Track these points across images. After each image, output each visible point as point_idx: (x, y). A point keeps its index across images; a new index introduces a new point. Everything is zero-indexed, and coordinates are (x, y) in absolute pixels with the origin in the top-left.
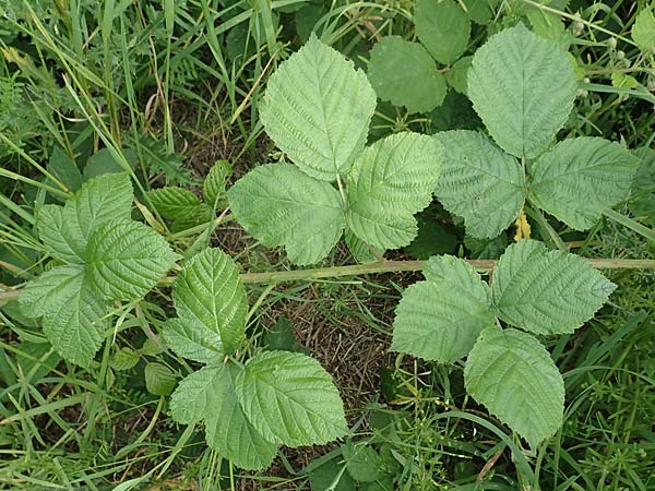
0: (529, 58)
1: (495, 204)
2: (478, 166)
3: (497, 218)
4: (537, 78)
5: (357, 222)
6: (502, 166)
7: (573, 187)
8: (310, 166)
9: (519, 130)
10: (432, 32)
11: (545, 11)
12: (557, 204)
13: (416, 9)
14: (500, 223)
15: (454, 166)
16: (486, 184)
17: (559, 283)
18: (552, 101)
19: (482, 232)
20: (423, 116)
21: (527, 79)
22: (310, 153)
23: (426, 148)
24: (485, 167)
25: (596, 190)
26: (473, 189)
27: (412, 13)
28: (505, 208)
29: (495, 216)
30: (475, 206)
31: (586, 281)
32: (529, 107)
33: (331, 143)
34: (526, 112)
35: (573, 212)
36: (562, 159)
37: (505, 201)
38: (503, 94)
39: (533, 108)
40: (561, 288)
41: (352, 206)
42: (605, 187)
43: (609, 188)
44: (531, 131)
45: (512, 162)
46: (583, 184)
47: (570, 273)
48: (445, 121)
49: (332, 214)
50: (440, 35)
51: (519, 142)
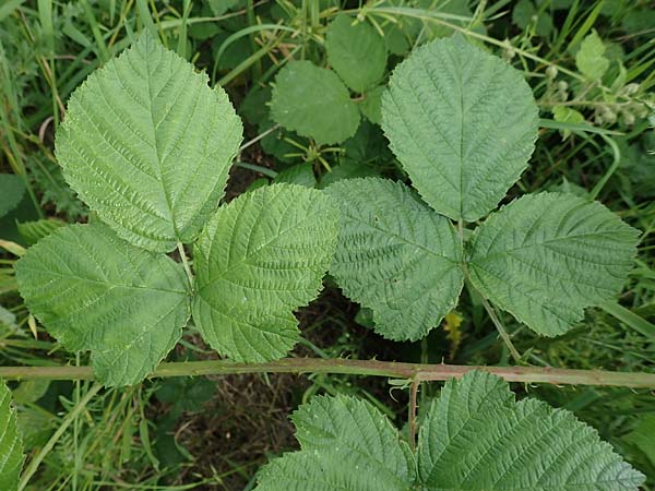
0: (469, 80)
1: (419, 288)
2: (395, 230)
3: (422, 310)
4: (482, 107)
5: (207, 317)
6: (431, 232)
7: (537, 268)
8: (135, 230)
9: (456, 179)
10: (346, 58)
11: (472, 37)
12: (514, 293)
13: (330, 34)
14: (427, 317)
15: (360, 231)
16: (406, 258)
17: (538, 461)
18: (504, 140)
19: (399, 330)
20: (337, 146)
21: (467, 108)
22: (134, 210)
23: (315, 209)
24: (406, 234)
25: (573, 274)
26: (387, 265)
27: (325, 38)
28: (434, 294)
29: (419, 307)
30: (390, 293)
31: (587, 463)
32: (470, 147)
33: (168, 196)
34: (466, 156)
35: (539, 307)
36: (517, 224)
37: (435, 283)
38: (434, 130)
39: (476, 150)
40: (541, 471)
41: (201, 290)
42: (586, 271)
43: (596, 273)
44: (473, 182)
45: (445, 226)
46: (553, 263)
47: (558, 446)
48: (360, 152)
49: (171, 300)
50: (354, 62)
51: (456, 198)
